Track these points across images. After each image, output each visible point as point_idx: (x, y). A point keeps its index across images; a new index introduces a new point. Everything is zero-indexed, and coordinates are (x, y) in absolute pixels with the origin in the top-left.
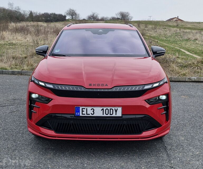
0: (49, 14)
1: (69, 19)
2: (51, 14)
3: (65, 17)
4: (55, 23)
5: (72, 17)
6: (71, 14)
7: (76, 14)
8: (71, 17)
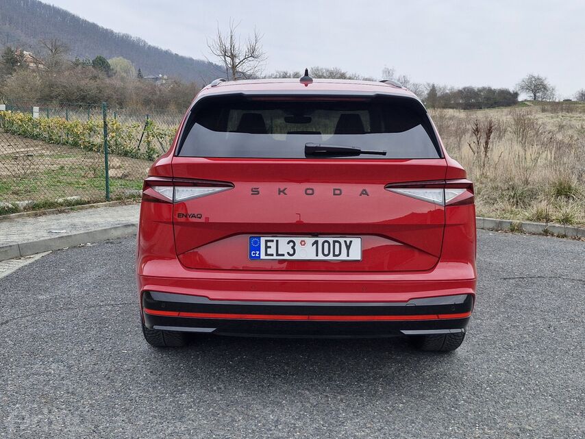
0: (476, 89)
1: (526, 100)
2: (480, 91)
3: (516, 95)
4: (487, 110)
5: (535, 95)
6: (533, 87)
7: (545, 88)
8: (532, 95)
